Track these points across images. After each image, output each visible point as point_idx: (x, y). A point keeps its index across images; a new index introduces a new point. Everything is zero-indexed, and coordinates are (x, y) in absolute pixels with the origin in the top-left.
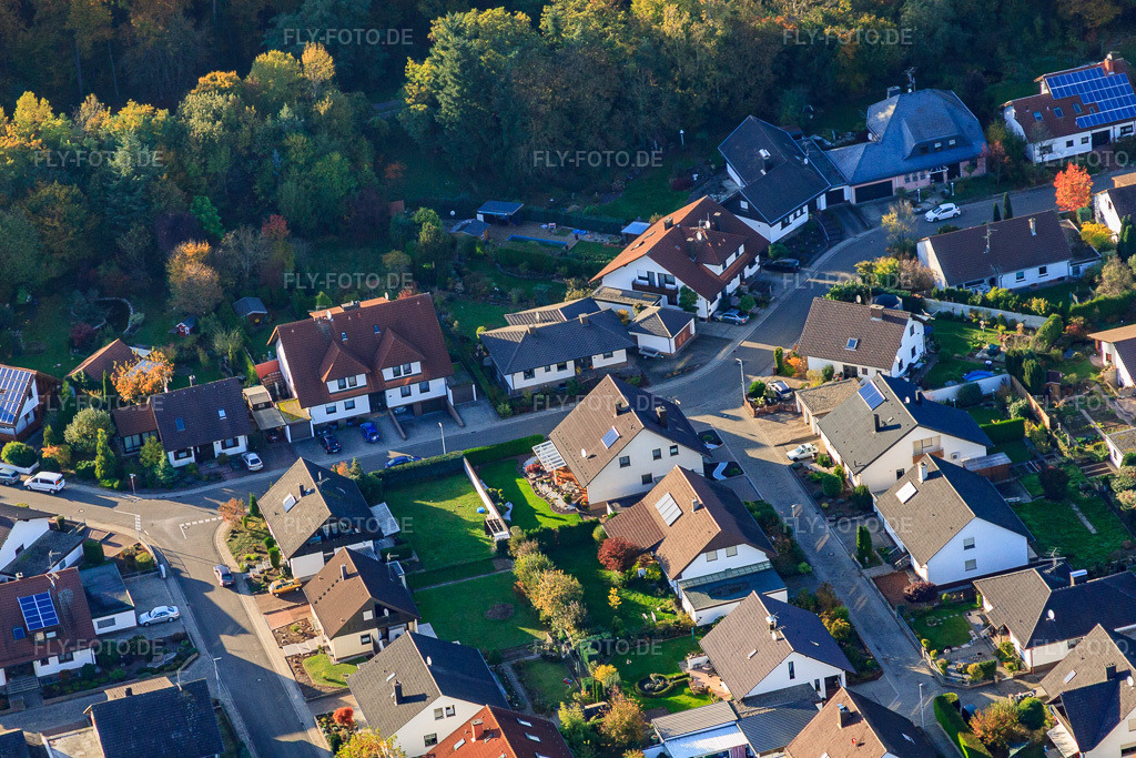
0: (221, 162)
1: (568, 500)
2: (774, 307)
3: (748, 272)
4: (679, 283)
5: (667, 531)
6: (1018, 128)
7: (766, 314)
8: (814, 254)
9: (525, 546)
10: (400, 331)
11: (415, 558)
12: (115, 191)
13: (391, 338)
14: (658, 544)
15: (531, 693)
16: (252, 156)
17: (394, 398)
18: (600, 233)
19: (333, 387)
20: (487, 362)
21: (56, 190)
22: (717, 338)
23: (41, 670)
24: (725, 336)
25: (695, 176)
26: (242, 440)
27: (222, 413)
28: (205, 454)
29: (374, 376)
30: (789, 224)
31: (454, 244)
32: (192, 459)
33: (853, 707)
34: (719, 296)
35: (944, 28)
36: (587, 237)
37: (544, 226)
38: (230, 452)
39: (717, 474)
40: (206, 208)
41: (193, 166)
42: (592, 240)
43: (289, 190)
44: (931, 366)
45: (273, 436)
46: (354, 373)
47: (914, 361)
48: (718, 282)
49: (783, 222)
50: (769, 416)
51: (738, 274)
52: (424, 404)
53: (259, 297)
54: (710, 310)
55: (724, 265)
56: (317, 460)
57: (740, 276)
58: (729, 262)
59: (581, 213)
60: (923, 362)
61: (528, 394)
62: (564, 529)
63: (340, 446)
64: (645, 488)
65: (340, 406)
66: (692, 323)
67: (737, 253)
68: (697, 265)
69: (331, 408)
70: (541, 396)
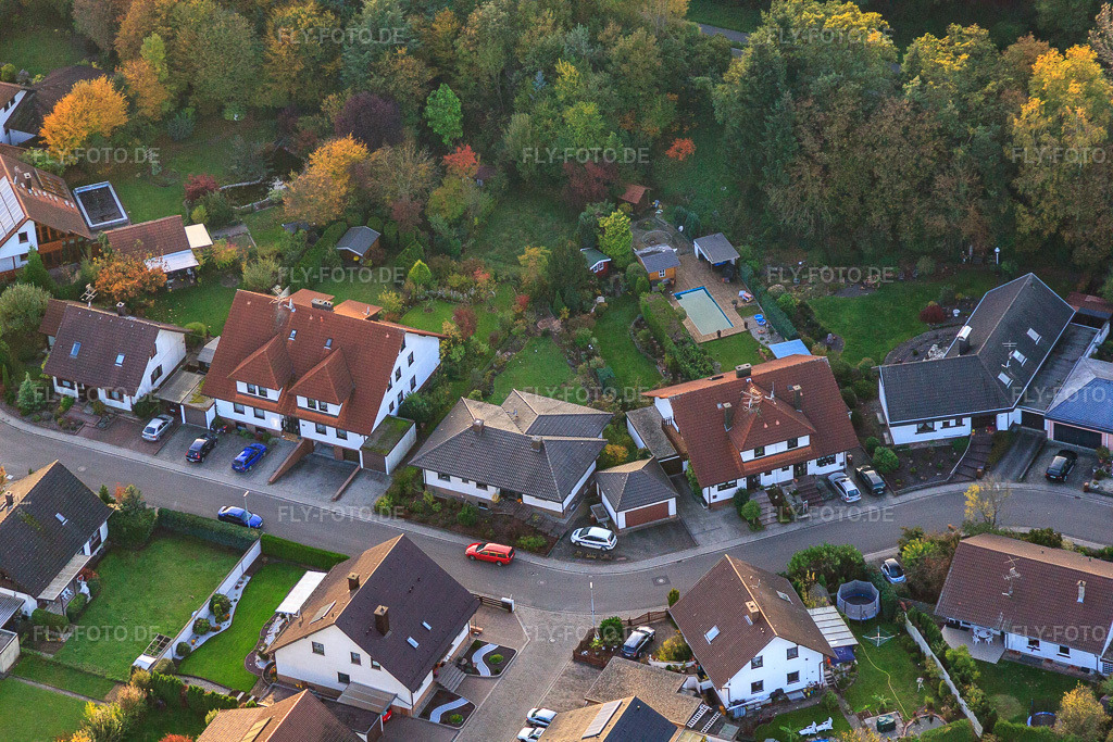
2: (792, 528)
3: (813, 468)
7: (775, 531)
8: (922, 481)
9: (130, 691)
13: (325, 363)
17: (308, 430)
18: (772, 333)
19: (242, 387)
22: (689, 534)
24: (699, 538)
25: (957, 312)
26: (127, 399)
27: (120, 359)
30: (932, 430)
34: (742, 483)
37: (742, 293)
38: (113, 403)
39: (435, 716)
42: (757, 338)
44: (808, 704)
45: (172, 409)
46: (265, 384)
47: (788, 688)
48: (736, 469)
49: (921, 425)
50: (586, 668)
51: (791, 467)
52: (345, 450)
53: (382, 232)
54: (715, 497)
55: (759, 451)
56: (173, 459)
57: (795, 469)
58: (770, 450)
59: (775, 298)
60: (805, 694)
61: (427, 496)
62: (193, 691)
63: (200, 458)
64: (341, 687)
65: (249, 411)
66: (672, 503)
67: (793, 443)
68: (727, 438)
69: (239, 407)
70: (437, 507)
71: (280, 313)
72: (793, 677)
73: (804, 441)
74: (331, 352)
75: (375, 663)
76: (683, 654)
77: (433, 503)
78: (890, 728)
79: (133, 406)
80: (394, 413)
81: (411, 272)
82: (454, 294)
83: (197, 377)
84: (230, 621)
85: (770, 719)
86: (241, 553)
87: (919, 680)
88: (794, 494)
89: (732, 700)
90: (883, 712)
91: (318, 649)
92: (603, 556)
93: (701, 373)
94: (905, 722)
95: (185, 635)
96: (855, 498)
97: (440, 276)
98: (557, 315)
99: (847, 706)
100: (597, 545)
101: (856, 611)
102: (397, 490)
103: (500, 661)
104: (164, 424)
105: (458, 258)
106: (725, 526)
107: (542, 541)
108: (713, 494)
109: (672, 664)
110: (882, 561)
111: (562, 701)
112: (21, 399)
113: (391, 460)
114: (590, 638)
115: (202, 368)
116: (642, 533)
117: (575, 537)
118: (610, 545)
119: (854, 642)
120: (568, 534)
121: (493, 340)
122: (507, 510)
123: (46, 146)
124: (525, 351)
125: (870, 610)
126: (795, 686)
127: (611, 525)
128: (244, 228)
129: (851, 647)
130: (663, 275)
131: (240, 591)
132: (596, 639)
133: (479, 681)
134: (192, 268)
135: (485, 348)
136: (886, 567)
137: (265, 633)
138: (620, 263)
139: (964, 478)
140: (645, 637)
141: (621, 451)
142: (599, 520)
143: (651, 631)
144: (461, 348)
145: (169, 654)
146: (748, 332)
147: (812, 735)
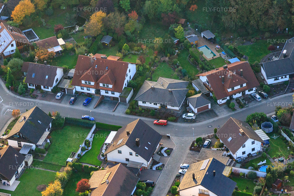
2: (244, 109)
3: (247, 92)
5: (99, 186)
8: (277, 94)
9: (67, 168)
14: (94, 189)
17: (103, 93)
18: (228, 56)
19: (83, 82)
22: (215, 113)
24: (218, 114)
25: (278, 47)
26: (50, 88)
27: (47, 77)
28: (38, 88)
30: (278, 79)
31: (184, 41)
32: (34, 88)
34: (228, 98)
36: (224, 56)
37: (217, 46)
38: (45, 90)
39: (154, 168)
42: (224, 58)
44: (258, 157)
45: (63, 90)
46: (90, 80)
47: (252, 153)
48: (226, 94)
49: (275, 78)
50: (194, 152)
51: (241, 93)
52: (114, 97)
53: (113, 37)
54: (221, 102)
55: (233, 89)
56: (65, 104)
57: (242, 93)
58: (236, 88)
59: (227, 47)
60: (257, 154)
61: (140, 109)
62: (85, 167)
63: (73, 103)
64: (127, 162)
65: (85, 89)
66: (210, 105)
67: (242, 86)
68: (223, 85)
69: (82, 88)
70: (143, 111)
71: (92, 60)
72: (253, 150)
73: (244, 85)
74: (108, 70)
75: (137, 155)
76: (221, 146)
77: (142, 110)
78: (282, 161)
79: (52, 90)
80: (126, 86)
81: (123, 47)
82: (136, 52)
83: (69, 81)
84: (91, 147)
85: (248, 162)
86: (91, 128)
87: (288, 147)
88: (243, 100)
89: (237, 157)
90: (279, 157)
91: (120, 152)
92: (192, 121)
93: (211, 69)
94: (286, 159)
95: (79, 152)
96: (260, 100)
97: (131, 48)
98: (166, 56)
99: (269, 156)
100: (190, 118)
101: (267, 130)
102: (131, 107)
103: (169, 152)
104: (61, 94)
105: (135, 42)
106: (225, 110)
107: (175, 118)
108: (220, 102)
109: (218, 149)
110: (271, 116)
111: (189, 161)
112: (19, 90)
113: (128, 99)
114: (193, 143)
115: (69, 78)
116: (202, 114)
117: (184, 116)
118: (194, 118)
119: (269, 138)
120: (181, 116)
121: (150, 64)
122: (163, 110)
123: (13, 20)
124: (159, 67)
125: (271, 130)
126: (254, 152)
127: (193, 112)
128: (72, 39)
129: (268, 140)
130: (194, 43)
131: (92, 138)
132: (196, 144)
133: (165, 158)
134: (60, 51)
135: (148, 67)
136: (273, 118)
137: (101, 149)
138: (182, 40)
139: (289, 92)
140: (209, 142)
141: (193, 92)
142: (189, 111)
143: (210, 140)
144: (142, 67)
145: (76, 157)
146: (221, 57)
147: (261, 165)
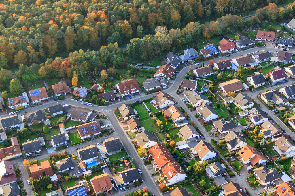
0: (106, 58)
1: (157, 108)
2: (177, 78)
4: (165, 76)
5: (172, 114)
6: (202, 53)
7: (176, 79)
8: (180, 70)
9: (154, 116)
10: (133, 84)
11: (139, 116)
12: (93, 63)
13: (132, 85)
14: (171, 116)
15: (158, 138)
16: (109, 57)
17: (132, 92)
19: (125, 91)
20: (142, 86)
21: (85, 63)
22: (171, 83)
23: (94, 134)
25: (163, 59)
26: (114, 99)
27: (112, 95)
28: (110, 101)
29: (130, 90)
30: (176, 66)
31: (135, 69)
32: (108, 101)
33: (204, 144)
35: (191, 39)
36: (151, 68)
37: (146, 66)
38: (113, 100)
40: (104, 65)
41: (102, 59)
42: (153, 68)
43: (114, 62)
44: (198, 88)
46: (128, 90)
50: (180, 95)
52: (136, 93)
56: (124, 101)
62: (158, 113)
63: (126, 100)
64: (167, 106)
69: (125, 94)
70: (150, 92)
71: (123, 84)
72: (196, 86)
76: (186, 89)
81: (120, 78)
82: (125, 78)
83: (117, 94)
86: (143, 103)
92: (167, 88)
96: (178, 74)
97: (122, 77)
99: (201, 86)
102: (145, 93)
106: (172, 81)
107: (162, 89)
114: (177, 93)
116: (168, 84)
117: (164, 88)
118: (167, 86)
122: (156, 89)
137: (154, 107)
147: (202, 89)
